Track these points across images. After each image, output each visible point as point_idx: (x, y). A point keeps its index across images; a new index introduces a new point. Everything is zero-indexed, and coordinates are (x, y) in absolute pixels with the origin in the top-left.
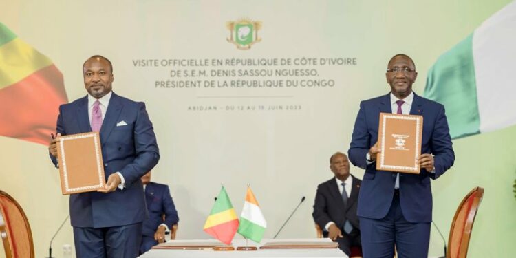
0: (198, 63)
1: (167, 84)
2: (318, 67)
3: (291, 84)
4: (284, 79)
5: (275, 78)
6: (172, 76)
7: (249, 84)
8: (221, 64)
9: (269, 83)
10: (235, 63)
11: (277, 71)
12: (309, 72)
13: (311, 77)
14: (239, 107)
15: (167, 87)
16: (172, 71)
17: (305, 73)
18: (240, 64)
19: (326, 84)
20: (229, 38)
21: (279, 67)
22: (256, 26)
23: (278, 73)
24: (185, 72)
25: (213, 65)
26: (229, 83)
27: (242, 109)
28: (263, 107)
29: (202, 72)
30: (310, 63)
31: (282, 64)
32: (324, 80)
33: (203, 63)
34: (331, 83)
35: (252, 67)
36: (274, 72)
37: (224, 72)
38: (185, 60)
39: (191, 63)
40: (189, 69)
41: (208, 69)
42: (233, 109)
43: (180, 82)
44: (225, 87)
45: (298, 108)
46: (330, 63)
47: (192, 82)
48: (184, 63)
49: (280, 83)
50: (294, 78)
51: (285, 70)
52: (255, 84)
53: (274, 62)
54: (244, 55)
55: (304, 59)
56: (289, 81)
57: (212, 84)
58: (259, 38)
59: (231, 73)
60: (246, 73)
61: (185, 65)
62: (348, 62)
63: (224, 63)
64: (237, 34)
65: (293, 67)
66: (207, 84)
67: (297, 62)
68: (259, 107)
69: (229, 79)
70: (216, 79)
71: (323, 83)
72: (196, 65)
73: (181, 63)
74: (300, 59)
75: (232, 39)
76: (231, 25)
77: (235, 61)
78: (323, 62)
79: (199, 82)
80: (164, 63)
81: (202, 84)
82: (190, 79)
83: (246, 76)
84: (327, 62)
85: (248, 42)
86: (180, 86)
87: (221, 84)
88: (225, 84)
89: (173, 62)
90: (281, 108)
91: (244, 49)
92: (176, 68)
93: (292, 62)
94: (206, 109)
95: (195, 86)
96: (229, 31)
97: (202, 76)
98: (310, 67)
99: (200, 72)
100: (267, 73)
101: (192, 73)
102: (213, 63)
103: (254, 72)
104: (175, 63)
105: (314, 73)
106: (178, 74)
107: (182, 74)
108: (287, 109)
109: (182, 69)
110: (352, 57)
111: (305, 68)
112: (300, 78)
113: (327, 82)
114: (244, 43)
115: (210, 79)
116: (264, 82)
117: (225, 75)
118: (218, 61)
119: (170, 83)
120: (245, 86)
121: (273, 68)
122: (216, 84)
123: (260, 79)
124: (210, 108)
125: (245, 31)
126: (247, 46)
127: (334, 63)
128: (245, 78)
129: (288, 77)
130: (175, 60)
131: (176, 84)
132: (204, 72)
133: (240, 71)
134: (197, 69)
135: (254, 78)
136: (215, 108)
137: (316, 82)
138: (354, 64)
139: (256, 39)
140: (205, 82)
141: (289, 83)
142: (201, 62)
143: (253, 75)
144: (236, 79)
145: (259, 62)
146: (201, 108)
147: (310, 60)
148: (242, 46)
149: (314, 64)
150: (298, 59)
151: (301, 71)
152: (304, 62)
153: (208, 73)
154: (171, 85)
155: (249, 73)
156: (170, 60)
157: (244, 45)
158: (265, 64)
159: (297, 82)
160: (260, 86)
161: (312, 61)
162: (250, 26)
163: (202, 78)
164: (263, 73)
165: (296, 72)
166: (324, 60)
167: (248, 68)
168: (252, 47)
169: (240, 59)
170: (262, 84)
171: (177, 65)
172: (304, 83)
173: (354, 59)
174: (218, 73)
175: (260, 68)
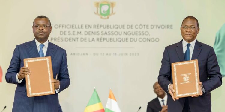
0: (77, 27)
1: (58, 40)
2: (149, 30)
3: (133, 40)
4: (129, 37)
5: (123, 36)
6: (61, 34)
7: (108, 40)
8: (91, 28)
9: (120, 40)
10: (99, 27)
11: (124, 32)
12: (144, 33)
13: (145, 36)
14: (101, 54)
15: (58, 41)
16: (61, 32)
17: (142, 33)
18: (102, 28)
19: (154, 40)
20: (96, 12)
21: (126, 30)
22: (112, 5)
23: (126, 33)
24: (69, 32)
25: (86, 28)
26: (95, 39)
27: (103, 55)
28: (116, 54)
29: (79, 32)
30: (144, 28)
31: (128, 28)
32: (153, 38)
33: (80, 27)
34: (157, 40)
35: (110, 30)
36: (123, 33)
37: (92, 32)
38: (69, 25)
39: (72, 27)
40: (72, 30)
41: (83, 31)
42: (97, 55)
43: (66, 38)
44: (93, 41)
45: (137, 54)
46: (156, 28)
47: (73, 39)
48: (68, 27)
49: (126, 40)
50: (135, 37)
51: (130, 32)
52: (111, 40)
53: (123, 27)
54: (104, 22)
55: (141, 25)
56: (132, 38)
57: (85, 40)
58: (114, 12)
59: (97, 33)
60: (106, 33)
61: (69, 28)
62: (168, 27)
63: (92, 27)
64: (101, 10)
65: (134, 30)
66: (82, 40)
67: (137, 27)
68: (114, 54)
69: (95, 37)
70: (88, 36)
71: (153, 40)
72: (76, 28)
73: (66, 27)
74: (139, 25)
75: (97, 13)
76: (97, 4)
77: (99, 26)
78: (152, 27)
79: (77, 38)
80: (56, 27)
81: (79, 40)
82: (72, 36)
83: (106, 35)
84: (155, 27)
85: (107, 14)
86: (66, 41)
87: (91, 40)
88: (93, 40)
89: (61, 26)
90: (127, 54)
91: (105, 19)
92: (64, 29)
93: (134, 27)
94: (81, 55)
95: (75, 40)
96: (96, 8)
97: (79, 35)
98: (144, 30)
99: (78, 32)
100: (118, 33)
101: (73, 33)
102: (86, 27)
103: (111, 33)
104: (63, 27)
105: (147, 33)
106: (65, 33)
107: (67, 33)
108: (130, 55)
109: (67, 30)
110: (170, 25)
111: (141, 30)
112: (138, 37)
113: (155, 39)
114: (105, 15)
115: (84, 36)
116: (117, 39)
117: (93, 34)
118: (89, 26)
119: (60, 39)
120: (105, 41)
121: (122, 30)
122: (87, 40)
123: (115, 37)
124: (84, 54)
125: (105, 8)
126: (106, 17)
127: (159, 28)
128: (105, 36)
129: (131, 36)
130: (63, 25)
131: (63, 39)
132: (81, 32)
133: (102, 32)
134: (76, 30)
135: (111, 36)
136: (87, 54)
137: (148, 39)
138: (171, 28)
139: (112, 12)
140: (81, 38)
141: (132, 40)
142: (78, 26)
143: (110, 34)
144: (99, 37)
145: (114, 27)
146: (78, 54)
147: (144, 25)
148: (103, 17)
149: (147, 28)
150: (137, 25)
151: (139, 32)
152: (141, 27)
153: (83, 33)
154: (60, 40)
155: (108, 33)
156: (60, 25)
157: (105, 16)
158: (117, 28)
159: (137, 39)
160: (114, 41)
161: (146, 27)
162: (108, 5)
163: (79, 36)
164: (116, 33)
165: (136, 33)
166: (153, 25)
167: (107, 30)
168: (110, 17)
169: (103, 25)
170: (115, 40)
171: (64, 28)
172: (141, 40)
173: (171, 25)
174: (89, 33)
175: (114, 30)
